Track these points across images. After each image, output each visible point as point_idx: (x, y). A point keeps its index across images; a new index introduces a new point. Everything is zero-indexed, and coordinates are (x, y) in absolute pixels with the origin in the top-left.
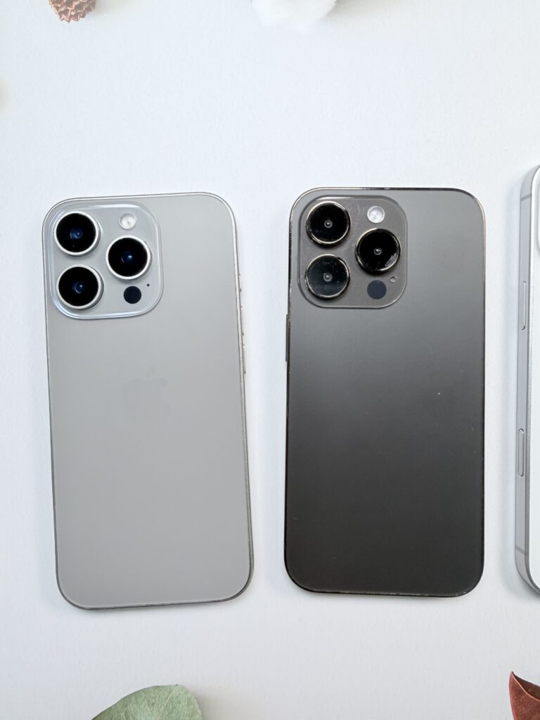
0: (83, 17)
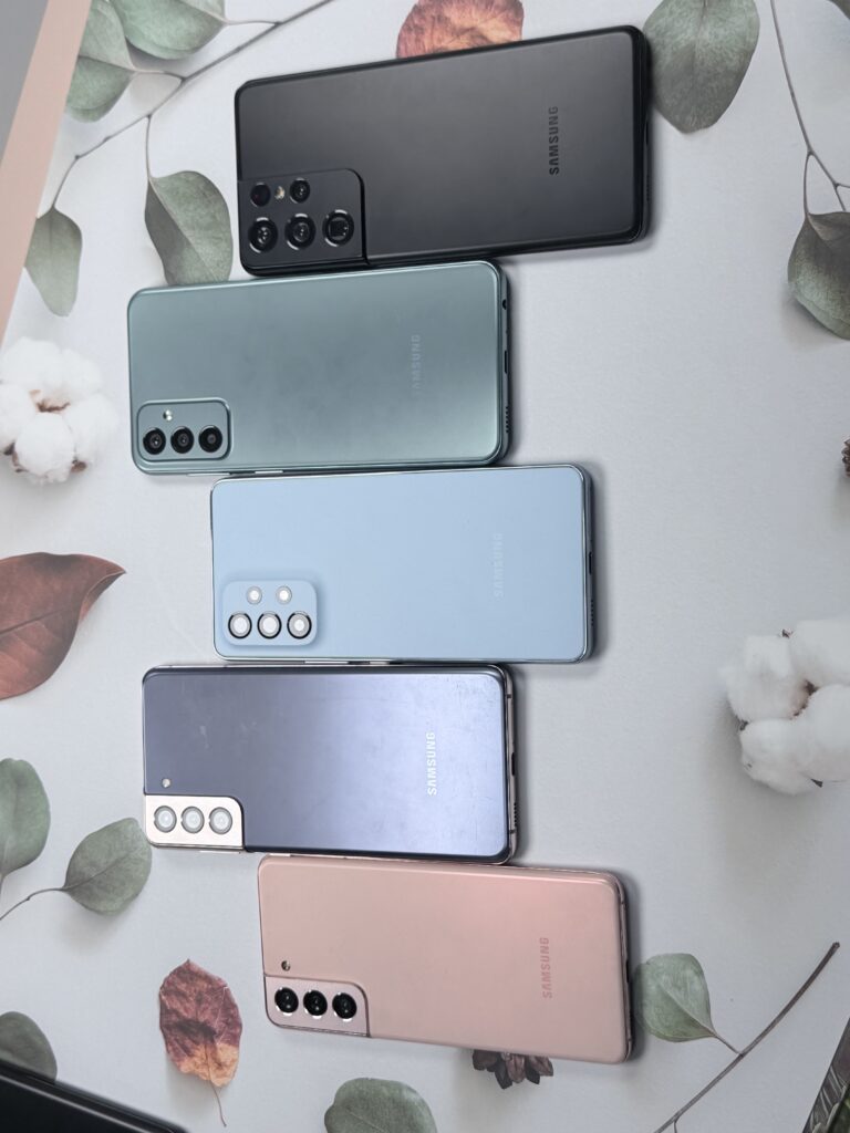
0: (844, 460)
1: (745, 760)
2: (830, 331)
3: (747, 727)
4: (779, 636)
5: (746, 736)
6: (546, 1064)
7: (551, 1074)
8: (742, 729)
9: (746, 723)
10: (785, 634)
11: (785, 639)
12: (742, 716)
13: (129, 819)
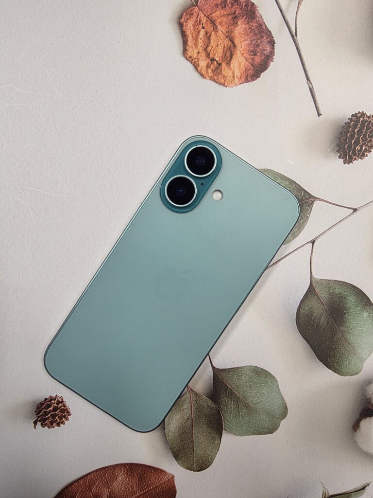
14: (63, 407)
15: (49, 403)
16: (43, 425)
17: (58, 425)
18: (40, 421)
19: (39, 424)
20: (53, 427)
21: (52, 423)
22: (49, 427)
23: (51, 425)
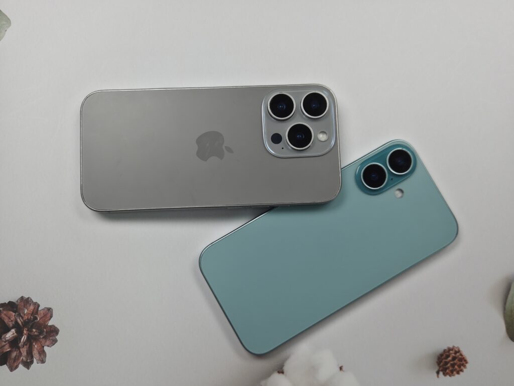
1: (263, 383)
2: (504, 309)
3: (281, 375)
4: (338, 365)
5: (276, 377)
6: (15, 364)
7: (11, 370)
8: (279, 372)
9: (283, 373)
10: (341, 368)
11: (339, 369)
12: (285, 369)
13: (9, 19)
14: (460, 357)
15: (448, 353)
16: (445, 374)
17: (458, 373)
18: (442, 371)
19: (441, 373)
20: (454, 375)
21: (452, 372)
22: (450, 376)
23: (451, 374)
